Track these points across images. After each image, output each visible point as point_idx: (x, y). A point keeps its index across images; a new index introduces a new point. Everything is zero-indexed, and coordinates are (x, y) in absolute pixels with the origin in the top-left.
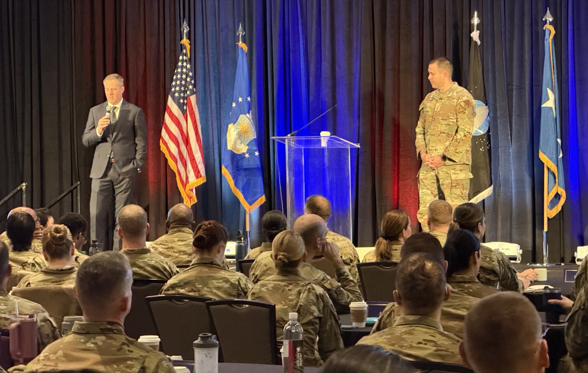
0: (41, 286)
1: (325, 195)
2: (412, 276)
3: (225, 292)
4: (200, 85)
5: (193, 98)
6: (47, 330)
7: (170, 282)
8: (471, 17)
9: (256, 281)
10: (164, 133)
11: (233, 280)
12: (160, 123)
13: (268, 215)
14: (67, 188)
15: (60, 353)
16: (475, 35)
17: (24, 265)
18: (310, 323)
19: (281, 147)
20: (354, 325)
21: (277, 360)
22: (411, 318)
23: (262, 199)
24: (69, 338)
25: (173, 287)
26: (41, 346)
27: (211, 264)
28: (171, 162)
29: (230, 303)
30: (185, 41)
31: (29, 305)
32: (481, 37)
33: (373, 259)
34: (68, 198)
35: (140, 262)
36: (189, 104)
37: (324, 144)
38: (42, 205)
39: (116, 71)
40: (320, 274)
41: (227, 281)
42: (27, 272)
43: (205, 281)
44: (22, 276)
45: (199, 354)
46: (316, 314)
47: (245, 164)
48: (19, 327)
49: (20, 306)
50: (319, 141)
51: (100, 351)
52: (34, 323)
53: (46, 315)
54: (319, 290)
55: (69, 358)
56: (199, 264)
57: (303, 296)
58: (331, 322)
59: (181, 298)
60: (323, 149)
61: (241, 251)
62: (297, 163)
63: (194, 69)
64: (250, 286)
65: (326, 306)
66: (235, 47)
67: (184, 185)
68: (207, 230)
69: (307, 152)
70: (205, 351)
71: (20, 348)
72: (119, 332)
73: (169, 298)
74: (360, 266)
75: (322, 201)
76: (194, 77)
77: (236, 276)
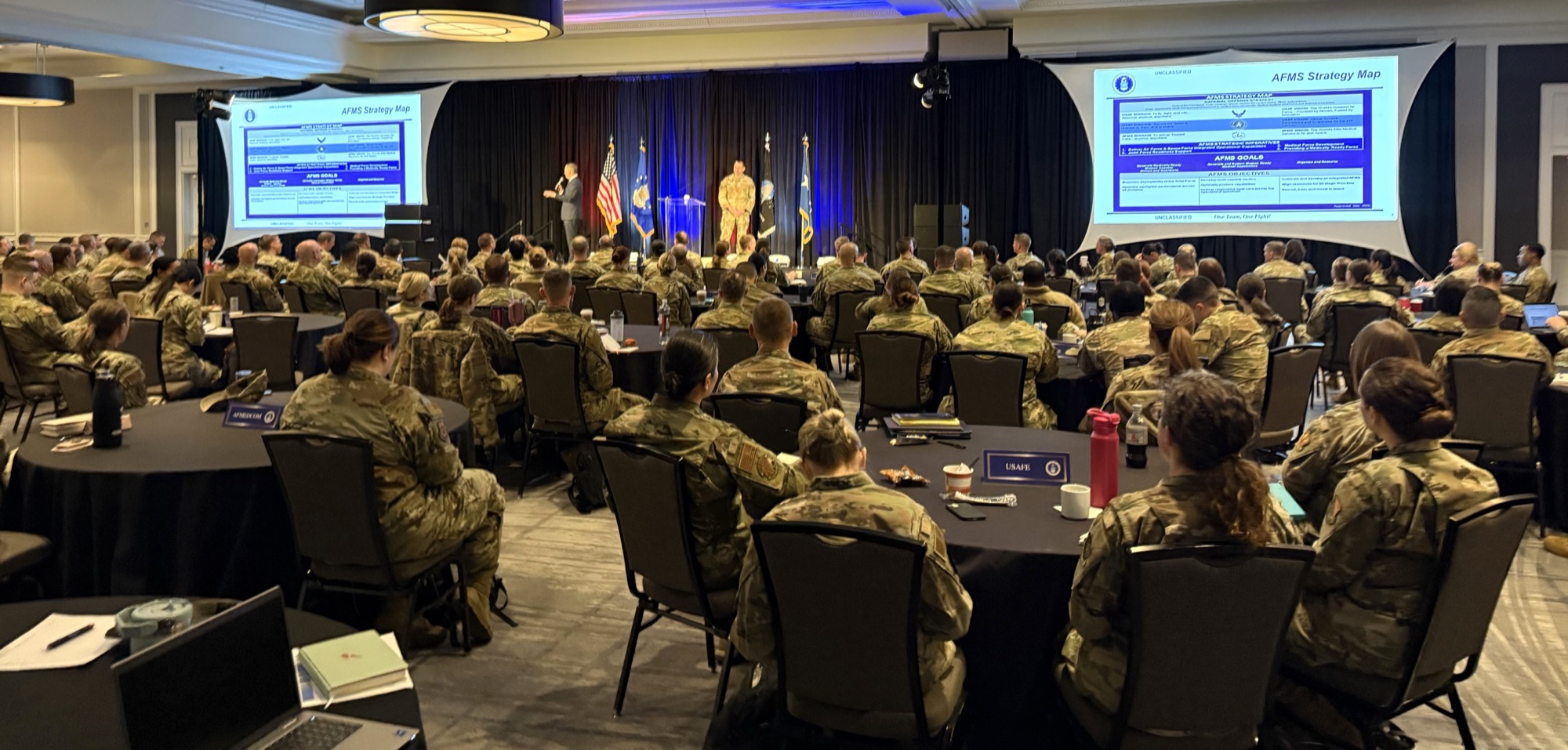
0: (528, 281)
1: (686, 231)
2: (728, 281)
3: (630, 285)
4: (619, 168)
5: (615, 176)
6: (530, 307)
7: (601, 279)
8: (765, 136)
9: (647, 279)
10: (599, 195)
11: (634, 278)
12: (597, 189)
13: (656, 242)
14: (545, 223)
15: (535, 323)
16: (767, 146)
17: (519, 268)
18: (675, 302)
19: (663, 204)
20: (699, 303)
21: (656, 323)
22: (727, 304)
23: (652, 231)
24: (540, 315)
25: (601, 282)
26: (527, 316)
27: (622, 270)
28: (603, 211)
29: (632, 292)
30: (611, 145)
31: (519, 293)
32: (770, 147)
33: (710, 266)
34: (546, 231)
35: (584, 267)
36: (613, 179)
37: (686, 203)
38: (531, 233)
39: (573, 161)
40: (681, 275)
41: (630, 279)
42: (521, 271)
43: (618, 280)
44: (518, 274)
45: (613, 322)
46: (678, 297)
47: (643, 213)
48: (514, 306)
49: (515, 294)
50: (683, 201)
51: (557, 321)
52: (521, 304)
53: (530, 298)
54: (680, 285)
55: (540, 326)
56: (615, 270)
57: (671, 288)
58: (686, 302)
59: (605, 288)
60: (685, 207)
61: (640, 260)
62: (671, 213)
63: (616, 160)
64: (643, 281)
65: (683, 293)
66: (639, 150)
67: (610, 223)
68: (620, 252)
69: (677, 207)
70: (616, 320)
71: (515, 316)
72: (568, 311)
73: (598, 288)
74: (703, 270)
75: (683, 234)
76: (616, 164)
77: (636, 277)
